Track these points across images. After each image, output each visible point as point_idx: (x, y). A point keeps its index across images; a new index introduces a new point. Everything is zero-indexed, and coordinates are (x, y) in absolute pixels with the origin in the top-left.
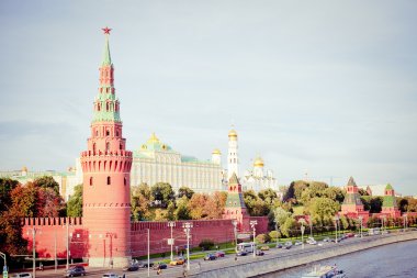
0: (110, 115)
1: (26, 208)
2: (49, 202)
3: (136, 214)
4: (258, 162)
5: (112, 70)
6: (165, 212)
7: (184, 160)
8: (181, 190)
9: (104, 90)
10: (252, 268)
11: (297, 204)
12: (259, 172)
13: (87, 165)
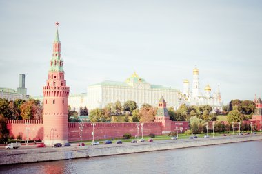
4: (207, 88)
5: (59, 45)
8: (144, 105)
9: (55, 55)
12: (207, 94)
13: (46, 93)
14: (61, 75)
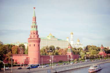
0: (35, 29)
1: (15, 52)
2: (21, 50)
3: (44, 54)
4: (78, 40)
5: (36, 18)
6: (52, 53)
7: (58, 40)
8: (57, 48)
9: (34, 23)
10: (70, 67)
11: (88, 51)
12: (78, 43)
13: (29, 41)
14: (37, 32)
